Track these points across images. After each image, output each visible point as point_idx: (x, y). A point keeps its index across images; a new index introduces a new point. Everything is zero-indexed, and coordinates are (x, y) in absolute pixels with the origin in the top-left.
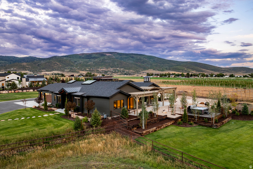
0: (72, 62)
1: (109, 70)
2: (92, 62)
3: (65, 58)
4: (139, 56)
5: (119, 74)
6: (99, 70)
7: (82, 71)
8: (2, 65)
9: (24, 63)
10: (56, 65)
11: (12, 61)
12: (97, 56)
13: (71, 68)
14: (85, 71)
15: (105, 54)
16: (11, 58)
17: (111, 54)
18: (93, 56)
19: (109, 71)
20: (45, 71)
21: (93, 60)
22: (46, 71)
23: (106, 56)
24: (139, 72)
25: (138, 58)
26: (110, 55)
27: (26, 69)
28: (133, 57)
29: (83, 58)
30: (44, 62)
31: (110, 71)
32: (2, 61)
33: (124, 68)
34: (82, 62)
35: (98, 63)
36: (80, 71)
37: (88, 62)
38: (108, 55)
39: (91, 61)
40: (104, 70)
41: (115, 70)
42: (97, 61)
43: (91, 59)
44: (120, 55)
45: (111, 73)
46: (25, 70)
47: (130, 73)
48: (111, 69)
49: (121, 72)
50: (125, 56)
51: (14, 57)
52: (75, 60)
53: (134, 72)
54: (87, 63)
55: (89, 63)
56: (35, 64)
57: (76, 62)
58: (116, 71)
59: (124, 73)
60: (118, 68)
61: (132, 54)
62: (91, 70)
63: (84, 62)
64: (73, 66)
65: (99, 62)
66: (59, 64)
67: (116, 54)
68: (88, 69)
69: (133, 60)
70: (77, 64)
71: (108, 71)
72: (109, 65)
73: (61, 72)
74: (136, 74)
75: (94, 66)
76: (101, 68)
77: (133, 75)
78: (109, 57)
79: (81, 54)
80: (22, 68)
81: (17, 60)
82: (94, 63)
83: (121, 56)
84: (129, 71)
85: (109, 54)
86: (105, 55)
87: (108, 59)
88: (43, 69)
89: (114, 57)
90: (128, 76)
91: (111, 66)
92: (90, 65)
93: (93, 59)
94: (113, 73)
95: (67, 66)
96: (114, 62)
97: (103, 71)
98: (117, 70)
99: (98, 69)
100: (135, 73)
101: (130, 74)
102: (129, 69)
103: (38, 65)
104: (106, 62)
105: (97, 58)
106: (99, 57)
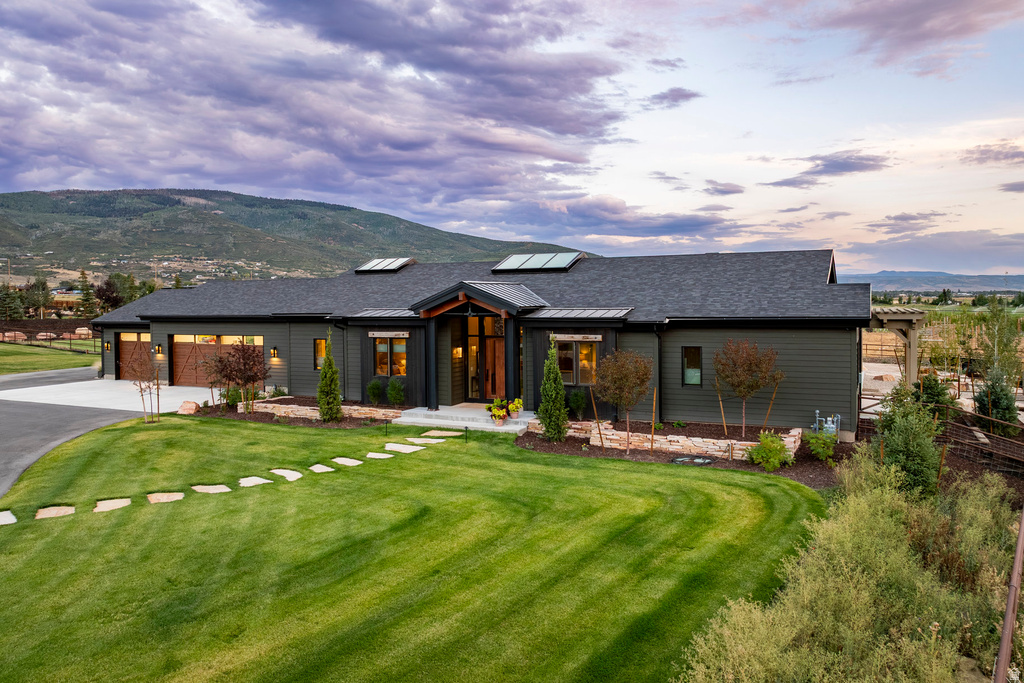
0: (16, 228)
1: (198, 265)
2: (118, 232)
4: (332, 213)
6: (149, 268)
7: (66, 271)
12: (137, 203)
13: (8, 257)
15: (177, 197)
17: (205, 198)
18: (122, 206)
21: (120, 222)
23: (184, 205)
25: (329, 221)
26: (202, 201)
28: (303, 217)
29: (72, 211)
31: (203, 273)
33: (268, 262)
35: (145, 237)
36: (61, 271)
37: (99, 232)
38: (190, 200)
39: (112, 227)
40: (174, 265)
41: (226, 266)
44: (247, 206)
48: (210, 265)
50: (271, 211)
52: (32, 221)
54: (93, 233)
55: (102, 236)
57: (37, 227)
58: (230, 272)
60: (239, 259)
62: (114, 267)
63: (78, 229)
64: (18, 246)
65: (151, 231)
67: (230, 199)
68: (99, 261)
70: (42, 238)
72: (199, 246)
76: (160, 260)
78: (195, 209)
79: (60, 193)
82: (125, 234)
85: (196, 196)
86: (179, 202)
87: (191, 221)
89: (220, 212)
91: (206, 253)
92: (104, 242)
98: (236, 268)
99: (147, 264)
104: (182, 232)
105: (141, 216)
106: (152, 210)
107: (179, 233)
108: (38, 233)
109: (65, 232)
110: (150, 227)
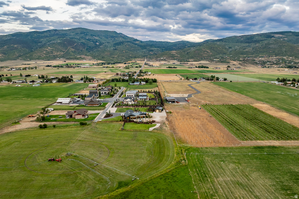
0: (226, 49)
1: (270, 59)
3: (218, 43)
6: (255, 60)
7: (233, 62)
8: (155, 53)
9: (173, 51)
10: (206, 53)
11: (164, 47)
12: (260, 38)
13: (221, 57)
14: (238, 61)
15: (273, 35)
16: (164, 43)
18: (255, 39)
20: (192, 61)
21: (253, 45)
22: (194, 61)
23: (275, 37)
26: (281, 36)
27: (175, 58)
29: (241, 42)
30: (194, 50)
31: (270, 62)
32: (155, 48)
35: (259, 49)
36: (231, 61)
37: (246, 49)
38: (277, 36)
39: (250, 47)
42: (258, 46)
43: (251, 43)
44: (296, 36)
45: (271, 64)
46: (173, 60)
48: (274, 59)
51: (166, 43)
52: (230, 46)
54: (244, 49)
55: (247, 50)
56: (184, 52)
57: (231, 48)
60: (285, 56)
62: (246, 60)
63: (241, 48)
64: (225, 54)
65: (261, 48)
66: (209, 52)
67: (291, 34)
68: (242, 58)
70: (231, 51)
72: (274, 52)
73: (209, 62)
75: (253, 54)
79: (240, 36)
80: (171, 57)
81: (169, 46)
82: (253, 49)
85: (279, 34)
86: (273, 37)
87: (273, 44)
88: (192, 58)
89: (286, 39)
91: (275, 54)
92: (247, 52)
94: (273, 64)
95: (219, 54)
96: (281, 48)
97: (260, 61)
103: (187, 53)
104: (270, 48)
105: (259, 42)
106: (263, 40)
107: (269, 48)
108: (231, 50)
109: (237, 49)
110: (261, 46)
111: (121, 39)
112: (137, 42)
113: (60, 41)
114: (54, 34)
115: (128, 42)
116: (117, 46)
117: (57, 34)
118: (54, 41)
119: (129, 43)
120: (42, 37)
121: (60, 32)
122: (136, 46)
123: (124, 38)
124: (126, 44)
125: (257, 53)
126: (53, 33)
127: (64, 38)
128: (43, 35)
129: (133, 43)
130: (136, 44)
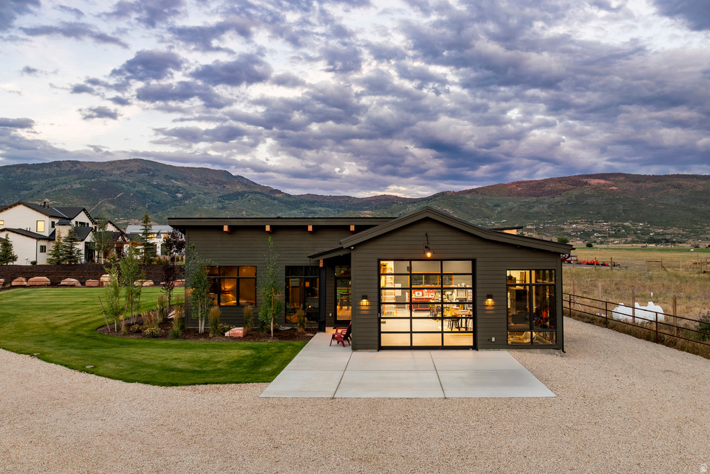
3: (468, 196)
5: (630, 239)
9: (366, 212)
16: (341, 200)
19: (597, 232)
24: (704, 233)
32: (320, 208)
34: (515, 205)
42: (559, 202)
43: (542, 196)
47: (668, 237)
49: (635, 233)
53: (683, 235)
59: (647, 237)
61: (678, 176)
66: (450, 212)
69: (680, 196)
71: (594, 231)
74: (690, 241)
75: (551, 217)
77: (680, 243)
81: (353, 205)
83: (640, 184)
84: (666, 231)
90: (662, 246)
93: (547, 198)
95: (474, 217)
96: (614, 204)
97: (575, 230)
100: (688, 237)
101: (667, 241)
102: (666, 225)
111: (239, 188)
112: (277, 195)
113: (79, 186)
114: (70, 170)
115: (256, 193)
116: (227, 202)
117: (78, 172)
118: (64, 186)
119: (258, 196)
120: (36, 177)
121: (85, 168)
122: (276, 202)
123: (246, 185)
124: (250, 196)
125: (560, 216)
126: (67, 169)
127: (93, 180)
128: (40, 172)
129: (267, 196)
130: (275, 199)
